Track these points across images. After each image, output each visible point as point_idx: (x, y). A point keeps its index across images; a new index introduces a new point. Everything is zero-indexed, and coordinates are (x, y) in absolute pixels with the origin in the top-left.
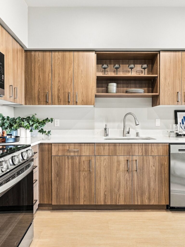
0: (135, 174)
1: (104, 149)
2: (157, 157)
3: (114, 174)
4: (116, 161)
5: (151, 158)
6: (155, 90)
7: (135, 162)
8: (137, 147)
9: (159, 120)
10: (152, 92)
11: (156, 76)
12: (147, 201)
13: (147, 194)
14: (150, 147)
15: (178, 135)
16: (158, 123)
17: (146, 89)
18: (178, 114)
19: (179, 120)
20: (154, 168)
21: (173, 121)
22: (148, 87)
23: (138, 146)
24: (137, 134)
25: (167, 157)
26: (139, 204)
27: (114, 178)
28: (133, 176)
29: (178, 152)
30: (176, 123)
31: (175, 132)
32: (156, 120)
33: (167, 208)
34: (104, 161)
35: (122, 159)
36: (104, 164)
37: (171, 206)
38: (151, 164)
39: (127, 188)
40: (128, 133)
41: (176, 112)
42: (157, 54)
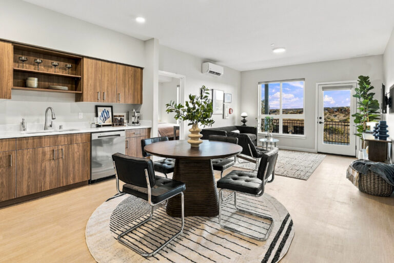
0: (61, 161)
1: (27, 143)
2: (81, 144)
3: (39, 164)
4: (41, 152)
5: (75, 145)
6: (78, 89)
7: (60, 150)
8: (63, 138)
9: (82, 114)
10: (76, 90)
11: (80, 76)
12: (72, 181)
13: (72, 176)
14: (75, 137)
15: (98, 126)
16: (81, 116)
17: (70, 85)
18: (99, 108)
19: (100, 114)
20: (78, 153)
21: (94, 114)
22: (72, 84)
23: (64, 136)
24: (60, 127)
25: (89, 143)
26: (65, 185)
27: (39, 168)
28: (59, 163)
29: (97, 138)
30: (97, 116)
31: (96, 123)
32: (80, 113)
33: (89, 183)
34: (27, 155)
35: (47, 149)
36: (27, 158)
37: (92, 179)
38: (76, 150)
39: (53, 175)
40: (51, 126)
41: (97, 107)
42: (81, 59)
